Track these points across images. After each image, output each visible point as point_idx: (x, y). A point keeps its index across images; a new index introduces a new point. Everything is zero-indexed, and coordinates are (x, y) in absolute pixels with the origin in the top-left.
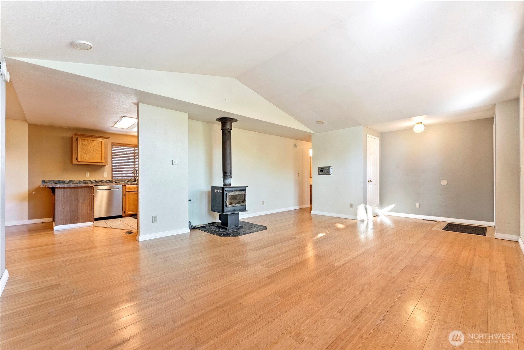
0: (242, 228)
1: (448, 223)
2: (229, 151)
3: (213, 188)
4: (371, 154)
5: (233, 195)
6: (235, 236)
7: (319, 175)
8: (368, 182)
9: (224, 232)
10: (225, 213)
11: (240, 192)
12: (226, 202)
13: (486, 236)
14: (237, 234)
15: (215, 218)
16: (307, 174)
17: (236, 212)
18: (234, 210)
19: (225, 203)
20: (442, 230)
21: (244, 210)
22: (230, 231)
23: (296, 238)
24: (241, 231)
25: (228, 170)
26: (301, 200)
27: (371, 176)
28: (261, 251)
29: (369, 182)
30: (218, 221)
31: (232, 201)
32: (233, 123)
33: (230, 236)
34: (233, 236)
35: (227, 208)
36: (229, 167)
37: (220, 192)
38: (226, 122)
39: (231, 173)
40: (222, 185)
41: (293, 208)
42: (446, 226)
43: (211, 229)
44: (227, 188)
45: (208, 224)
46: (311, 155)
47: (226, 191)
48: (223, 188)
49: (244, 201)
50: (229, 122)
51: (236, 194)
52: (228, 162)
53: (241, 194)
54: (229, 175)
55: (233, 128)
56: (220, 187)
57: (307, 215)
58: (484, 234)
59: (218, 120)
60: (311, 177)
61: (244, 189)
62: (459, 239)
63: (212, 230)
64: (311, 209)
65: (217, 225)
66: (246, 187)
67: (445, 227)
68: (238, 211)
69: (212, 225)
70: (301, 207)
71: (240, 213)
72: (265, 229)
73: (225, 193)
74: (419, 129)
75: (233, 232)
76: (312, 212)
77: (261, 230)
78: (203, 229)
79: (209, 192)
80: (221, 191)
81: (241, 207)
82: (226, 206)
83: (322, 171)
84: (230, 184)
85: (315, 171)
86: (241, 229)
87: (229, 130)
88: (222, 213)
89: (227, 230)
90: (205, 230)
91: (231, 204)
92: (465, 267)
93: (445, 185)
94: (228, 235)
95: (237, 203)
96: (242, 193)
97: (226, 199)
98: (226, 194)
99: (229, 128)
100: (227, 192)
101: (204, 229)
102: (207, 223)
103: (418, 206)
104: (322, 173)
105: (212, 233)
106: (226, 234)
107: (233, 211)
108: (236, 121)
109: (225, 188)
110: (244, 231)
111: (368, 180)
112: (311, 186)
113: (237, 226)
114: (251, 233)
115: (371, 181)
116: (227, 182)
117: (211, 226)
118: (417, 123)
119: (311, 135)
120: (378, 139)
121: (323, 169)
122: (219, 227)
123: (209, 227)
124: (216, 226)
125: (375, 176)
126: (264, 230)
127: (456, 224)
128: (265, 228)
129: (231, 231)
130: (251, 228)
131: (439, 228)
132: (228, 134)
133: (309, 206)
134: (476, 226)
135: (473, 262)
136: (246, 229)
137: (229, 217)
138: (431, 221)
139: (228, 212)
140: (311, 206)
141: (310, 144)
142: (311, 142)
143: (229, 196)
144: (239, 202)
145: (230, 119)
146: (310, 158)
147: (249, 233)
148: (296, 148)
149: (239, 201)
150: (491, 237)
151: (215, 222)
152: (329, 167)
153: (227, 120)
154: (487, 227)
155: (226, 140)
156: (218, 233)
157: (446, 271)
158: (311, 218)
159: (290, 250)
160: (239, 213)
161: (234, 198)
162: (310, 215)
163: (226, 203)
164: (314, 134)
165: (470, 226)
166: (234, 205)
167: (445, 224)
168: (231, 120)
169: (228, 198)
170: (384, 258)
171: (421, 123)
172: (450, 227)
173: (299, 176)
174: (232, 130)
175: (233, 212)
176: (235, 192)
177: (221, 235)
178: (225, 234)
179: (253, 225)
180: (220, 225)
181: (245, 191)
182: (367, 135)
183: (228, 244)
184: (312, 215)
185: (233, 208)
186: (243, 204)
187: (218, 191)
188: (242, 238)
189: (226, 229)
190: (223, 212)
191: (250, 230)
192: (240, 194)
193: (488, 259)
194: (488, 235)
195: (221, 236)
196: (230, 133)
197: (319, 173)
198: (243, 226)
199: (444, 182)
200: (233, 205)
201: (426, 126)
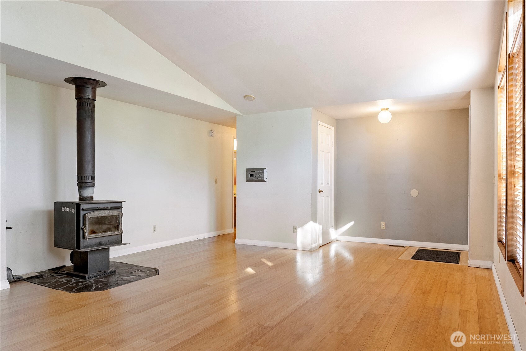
0: (114, 274)
1: (418, 248)
2: (89, 138)
3: (58, 205)
4: (323, 151)
5: (97, 218)
6: (101, 290)
7: (248, 181)
8: (318, 193)
9: (80, 284)
10: (82, 250)
11: (111, 211)
12: (82, 229)
13: (459, 264)
14: (105, 286)
15: (64, 259)
16: (230, 181)
17: (104, 247)
18: (100, 244)
19: (81, 231)
20: (411, 259)
21: (119, 242)
22: (92, 280)
23: (208, 285)
24: (113, 279)
25: (88, 172)
26: (219, 223)
27: (322, 184)
28: (147, 313)
29: (320, 192)
30: (68, 263)
31: (96, 227)
32: (97, 89)
33: (90, 291)
34: (97, 289)
35: (85, 240)
36: (90, 167)
37: (71, 211)
38: (84, 86)
39: (93, 178)
40: (76, 200)
41: (205, 234)
42: (416, 253)
43: (55, 279)
44: (85, 205)
45: (49, 270)
46: (235, 149)
47: (83, 210)
48: (78, 206)
49: (118, 227)
50: (90, 86)
51: (103, 215)
52: (88, 157)
53: (112, 216)
54: (90, 181)
55: (98, 98)
56: (72, 203)
57: (229, 246)
58: (457, 262)
59: (68, 80)
60: (235, 184)
61: (119, 205)
62: (430, 270)
63: (56, 282)
64: (235, 237)
65: (66, 272)
66: (121, 202)
67: (415, 255)
68: (106, 244)
69: (56, 271)
70: (220, 233)
71: (111, 248)
72: (156, 274)
73: (82, 213)
74: (384, 118)
75: (97, 282)
76: (237, 241)
77: (150, 276)
78: (37, 281)
79: (49, 212)
80: (73, 211)
81: (114, 238)
82: (84, 237)
83: (251, 175)
84: (92, 198)
85: (242, 176)
86: (113, 277)
87: (89, 101)
88: (76, 250)
89: (86, 279)
90: (42, 283)
91: (93, 232)
92: (434, 309)
93: (415, 197)
94: (87, 288)
95: (105, 231)
96: (115, 213)
97: (84, 224)
98: (84, 216)
99: (90, 97)
100: (85, 212)
101: (40, 280)
102: (47, 270)
103: (383, 227)
104: (252, 178)
105: (56, 286)
106: (83, 287)
107: (97, 246)
108: (104, 85)
109: (81, 205)
110: (117, 279)
111: (318, 189)
112: (235, 198)
113: (105, 272)
114: (130, 282)
115: (322, 191)
116: (87, 193)
117: (55, 275)
118: (382, 109)
119: (236, 117)
120: (333, 128)
121: (254, 172)
122: (69, 275)
123: (49, 277)
124: (64, 274)
125: (328, 184)
126: (154, 275)
127: (427, 250)
128: (156, 272)
129: (94, 280)
130: (131, 274)
131: (407, 256)
132: (88, 107)
133: (232, 230)
134: (450, 251)
135: (443, 301)
136: (121, 275)
137: (90, 257)
138: (398, 248)
139: (88, 247)
140: (235, 231)
141: (233, 132)
142: (236, 128)
143: (89, 219)
144: (109, 230)
145: (92, 81)
146: (234, 153)
147: (127, 283)
148: (212, 136)
149: (109, 226)
150: (464, 265)
151: (64, 267)
152: (263, 169)
153: (86, 83)
154: (461, 252)
155: (85, 119)
156: (67, 285)
157: (412, 317)
158: (235, 251)
159: (197, 308)
160: (109, 248)
161: (99, 221)
162: (234, 246)
163: (84, 232)
164: (241, 115)
165: (443, 251)
166: (99, 235)
167: (415, 250)
168: (95, 83)
169: (87, 222)
170: (337, 306)
171: (387, 109)
172: (421, 255)
173: (216, 183)
174: (95, 101)
175: (98, 248)
176: (101, 212)
177: (74, 290)
178: (81, 288)
179: (136, 268)
180: (71, 272)
181: (120, 210)
182: (318, 121)
183: (85, 306)
184: (236, 246)
185: (98, 241)
186: (116, 233)
187: (68, 210)
188: (115, 292)
189: (84, 278)
190: (78, 247)
191: (129, 278)
192: (111, 214)
193: (459, 295)
194: (462, 263)
195: (74, 292)
196: (93, 106)
197: (248, 179)
198: (117, 271)
199: (414, 193)
200: (97, 234)
201: (394, 114)
